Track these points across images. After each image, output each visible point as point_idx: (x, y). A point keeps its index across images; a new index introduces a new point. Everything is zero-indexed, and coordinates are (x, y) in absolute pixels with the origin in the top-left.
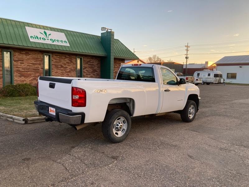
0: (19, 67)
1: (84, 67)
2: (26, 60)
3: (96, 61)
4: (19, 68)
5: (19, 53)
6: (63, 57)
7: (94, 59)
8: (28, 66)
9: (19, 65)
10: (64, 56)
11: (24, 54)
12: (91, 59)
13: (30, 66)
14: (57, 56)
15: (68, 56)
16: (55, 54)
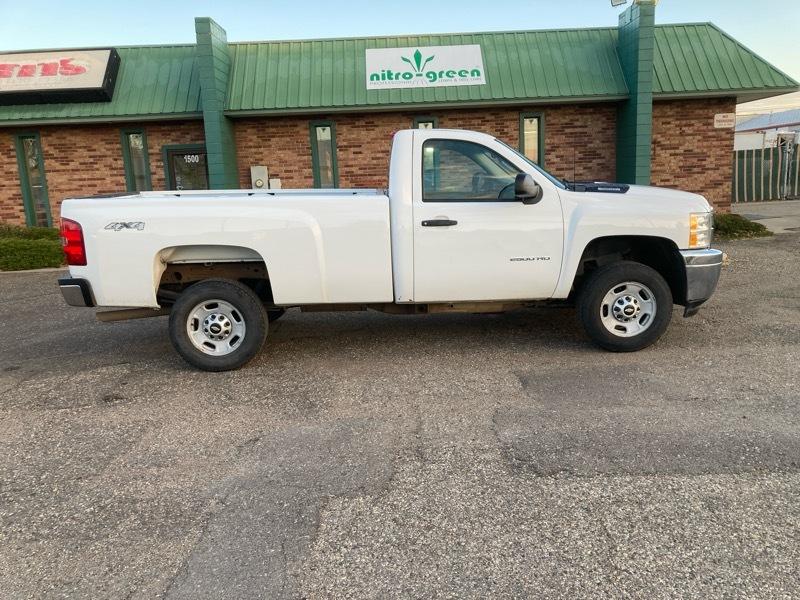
0: (350, 163)
1: (548, 147)
2: (368, 143)
3: (598, 120)
4: (352, 166)
5: (349, 127)
6: (473, 122)
7: (586, 114)
8: (373, 159)
9: (352, 159)
10: (479, 118)
11: (363, 126)
12: (579, 116)
13: (378, 158)
14: (456, 119)
15: (493, 117)
16: (451, 116)
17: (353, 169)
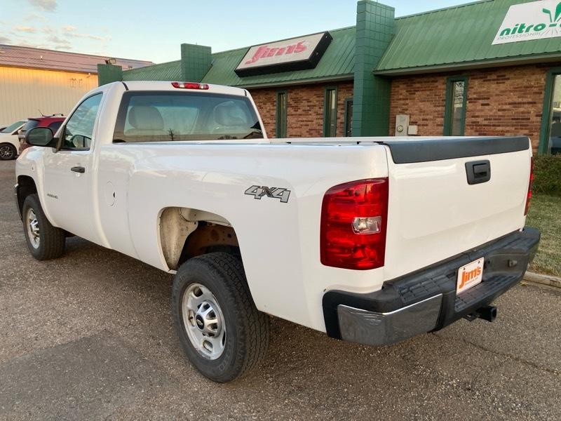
0: (477, 114)
2: (497, 95)
4: (478, 117)
5: (481, 81)
8: (499, 110)
9: (479, 111)
11: (494, 80)
13: (504, 110)
17: (479, 120)
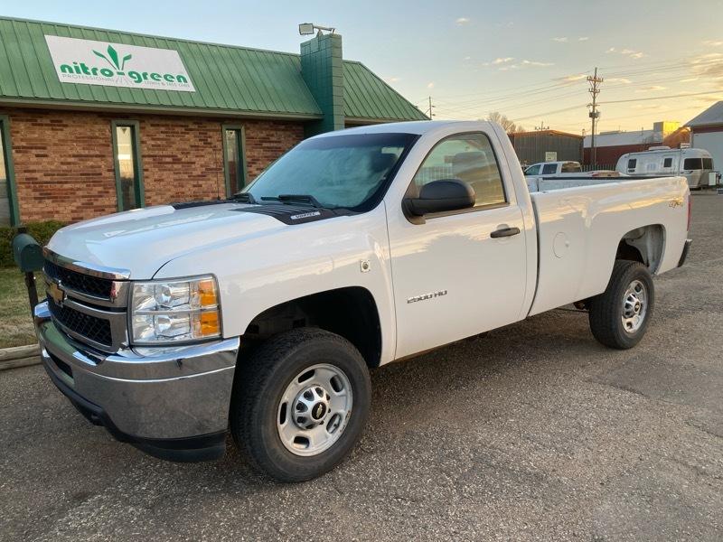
0: (32, 167)
1: (249, 160)
2: (55, 145)
3: (289, 136)
4: (34, 171)
5: (29, 124)
6: (177, 129)
7: (279, 130)
8: (62, 163)
9: (34, 163)
10: (182, 126)
11: (46, 125)
12: (272, 132)
13: (69, 163)
14: (158, 125)
15: (196, 127)
16: (152, 122)
17: (36, 175)
